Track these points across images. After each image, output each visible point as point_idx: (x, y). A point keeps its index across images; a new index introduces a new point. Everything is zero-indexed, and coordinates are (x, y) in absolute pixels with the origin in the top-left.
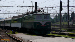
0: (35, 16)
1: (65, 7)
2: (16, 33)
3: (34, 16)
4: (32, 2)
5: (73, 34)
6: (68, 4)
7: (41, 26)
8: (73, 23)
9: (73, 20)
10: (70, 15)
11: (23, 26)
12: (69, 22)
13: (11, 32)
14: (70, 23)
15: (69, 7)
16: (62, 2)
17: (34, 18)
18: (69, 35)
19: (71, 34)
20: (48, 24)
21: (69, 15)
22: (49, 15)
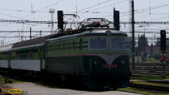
0: (88, 39)
1: (125, 23)
2: (14, 81)
3: (84, 39)
4: (52, 12)
5: (143, 83)
6: (131, 16)
7: (105, 66)
8: (143, 59)
9: (142, 53)
10: (137, 41)
11: (46, 66)
12: (134, 56)
13: (4, 79)
14: (136, 58)
15: (133, 23)
16: (118, 12)
17: (84, 44)
18: (134, 87)
19: (139, 83)
20: (123, 62)
21: (133, 42)
22: (124, 38)
